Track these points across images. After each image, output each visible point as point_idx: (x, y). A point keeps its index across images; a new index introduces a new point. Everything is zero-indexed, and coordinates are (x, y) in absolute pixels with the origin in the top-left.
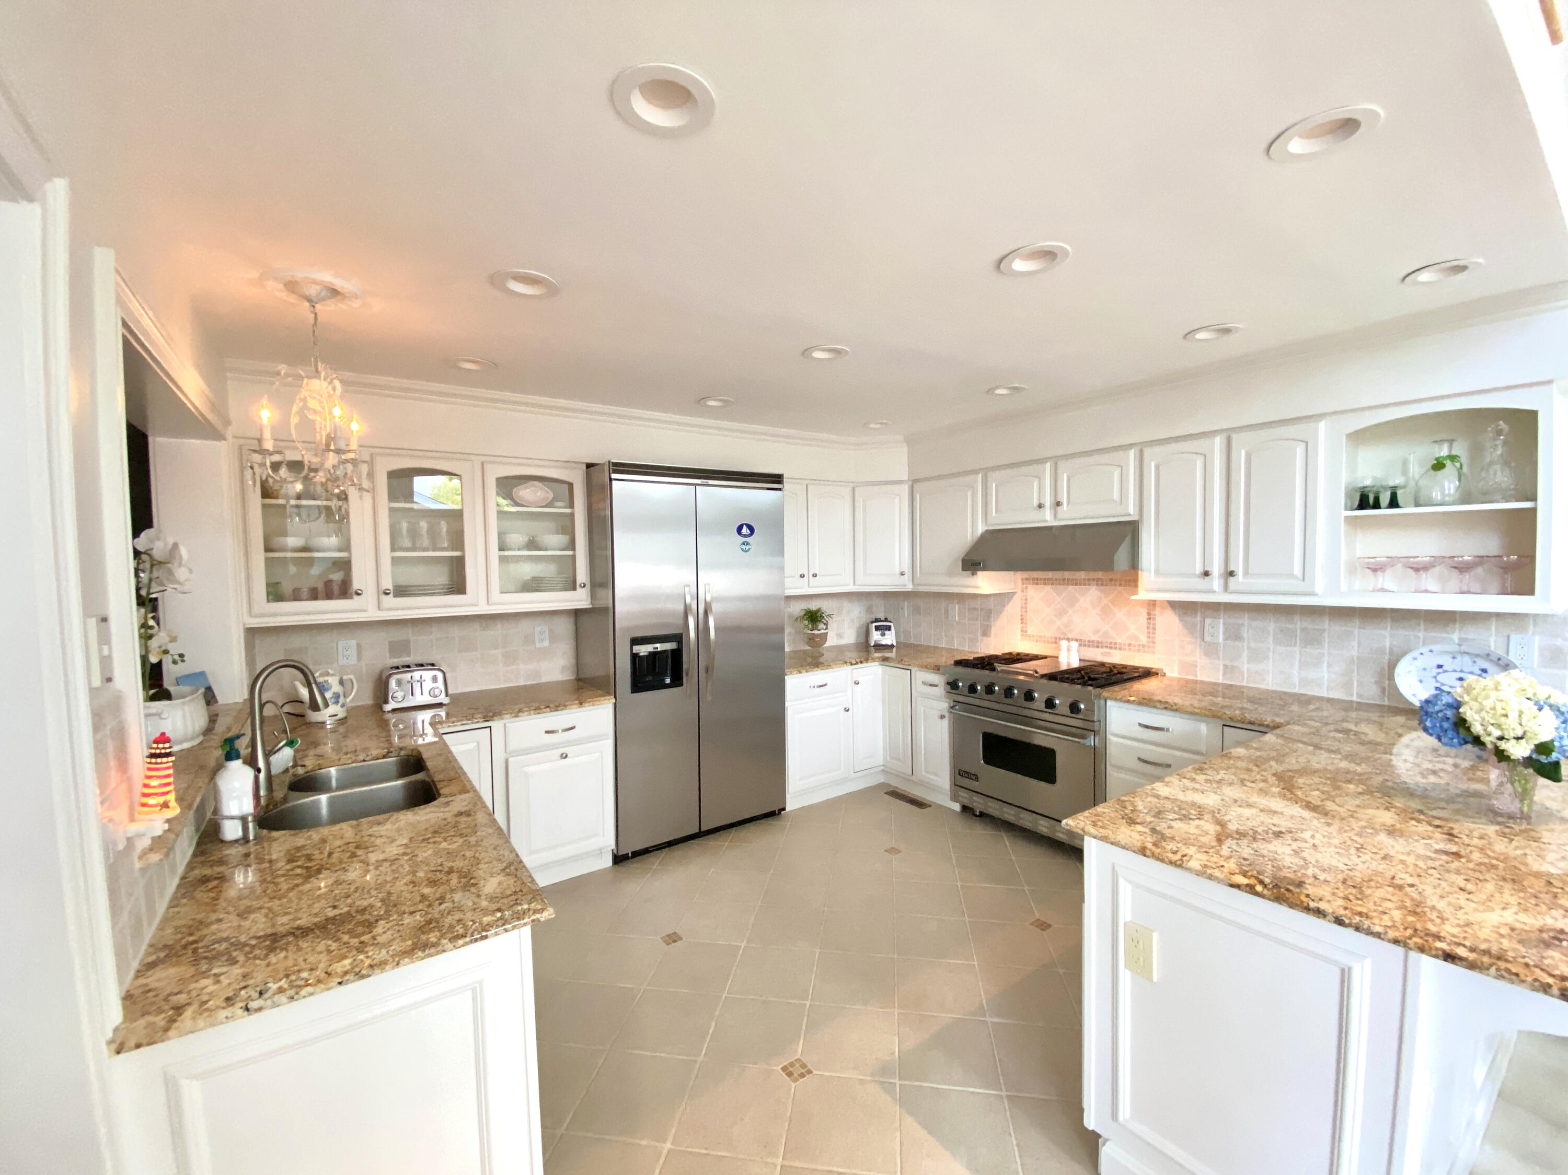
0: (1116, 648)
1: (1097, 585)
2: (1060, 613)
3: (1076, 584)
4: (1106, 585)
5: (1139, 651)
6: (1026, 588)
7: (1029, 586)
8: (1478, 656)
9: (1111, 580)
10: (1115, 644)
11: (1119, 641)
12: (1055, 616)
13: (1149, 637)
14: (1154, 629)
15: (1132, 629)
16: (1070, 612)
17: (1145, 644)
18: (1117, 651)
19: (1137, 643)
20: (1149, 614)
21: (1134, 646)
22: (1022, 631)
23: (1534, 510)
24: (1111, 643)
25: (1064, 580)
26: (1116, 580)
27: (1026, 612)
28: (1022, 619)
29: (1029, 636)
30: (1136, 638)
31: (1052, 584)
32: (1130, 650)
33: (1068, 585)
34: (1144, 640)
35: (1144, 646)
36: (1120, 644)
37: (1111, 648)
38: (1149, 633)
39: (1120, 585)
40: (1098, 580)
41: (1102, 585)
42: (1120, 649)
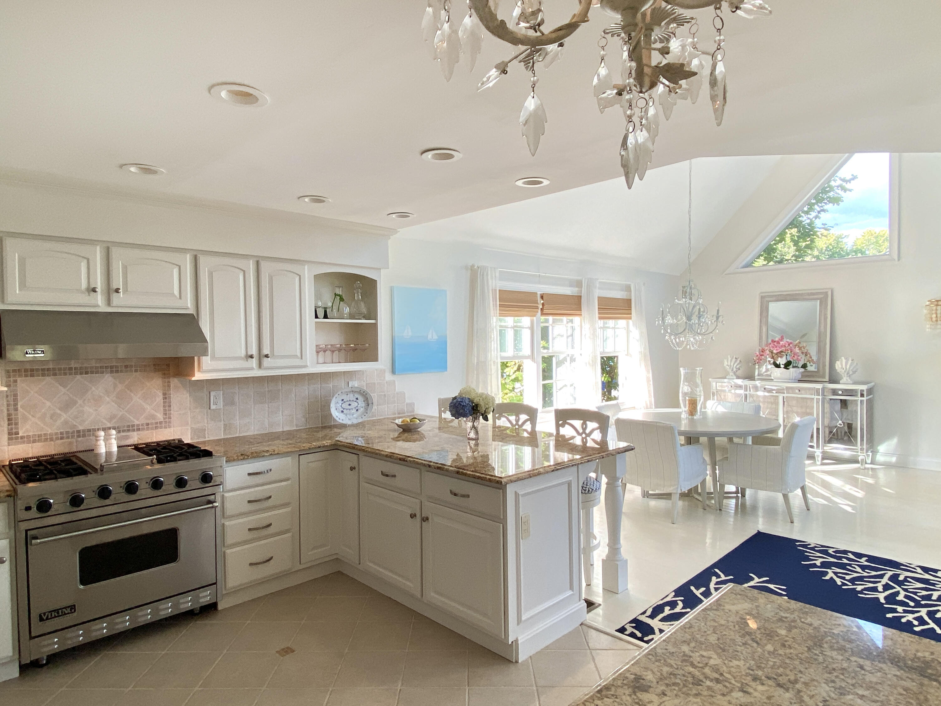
0: (134, 430)
1: (112, 372)
2: (67, 406)
3: (87, 373)
4: (121, 371)
5: (156, 428)
6: (16, 381)
7: (19, 379)
8: (355, 392)
9: (126, 367)
10: (133, 426)
11: (136, 422)
12: (60, 409)
13: (165, 414)
14: (170, 406)
15: (149, 408)
16: (80, 402)
17: (162, 420)
18: (135, 433)
19: (154, 421)
20: (164, 394)
21: (152, 424)
22: (10, 434)
23: (375, 325)
24: (129, 426)
25: (71, 369)
26: (131, 366)
27: (16, 410)
28: (9, 420)
29: (22, 438)
30: (153, 417)
31: (55, 375)
32: (148, 429)
33: (76, 374)
34: (160, 416)
35: (161, 423)
36: (138, 425)
37: (129, 431)
38: (165, 410)
39: (136, 371)
40: (112, 367)
41: (117, 371)
42: (139, 430)
